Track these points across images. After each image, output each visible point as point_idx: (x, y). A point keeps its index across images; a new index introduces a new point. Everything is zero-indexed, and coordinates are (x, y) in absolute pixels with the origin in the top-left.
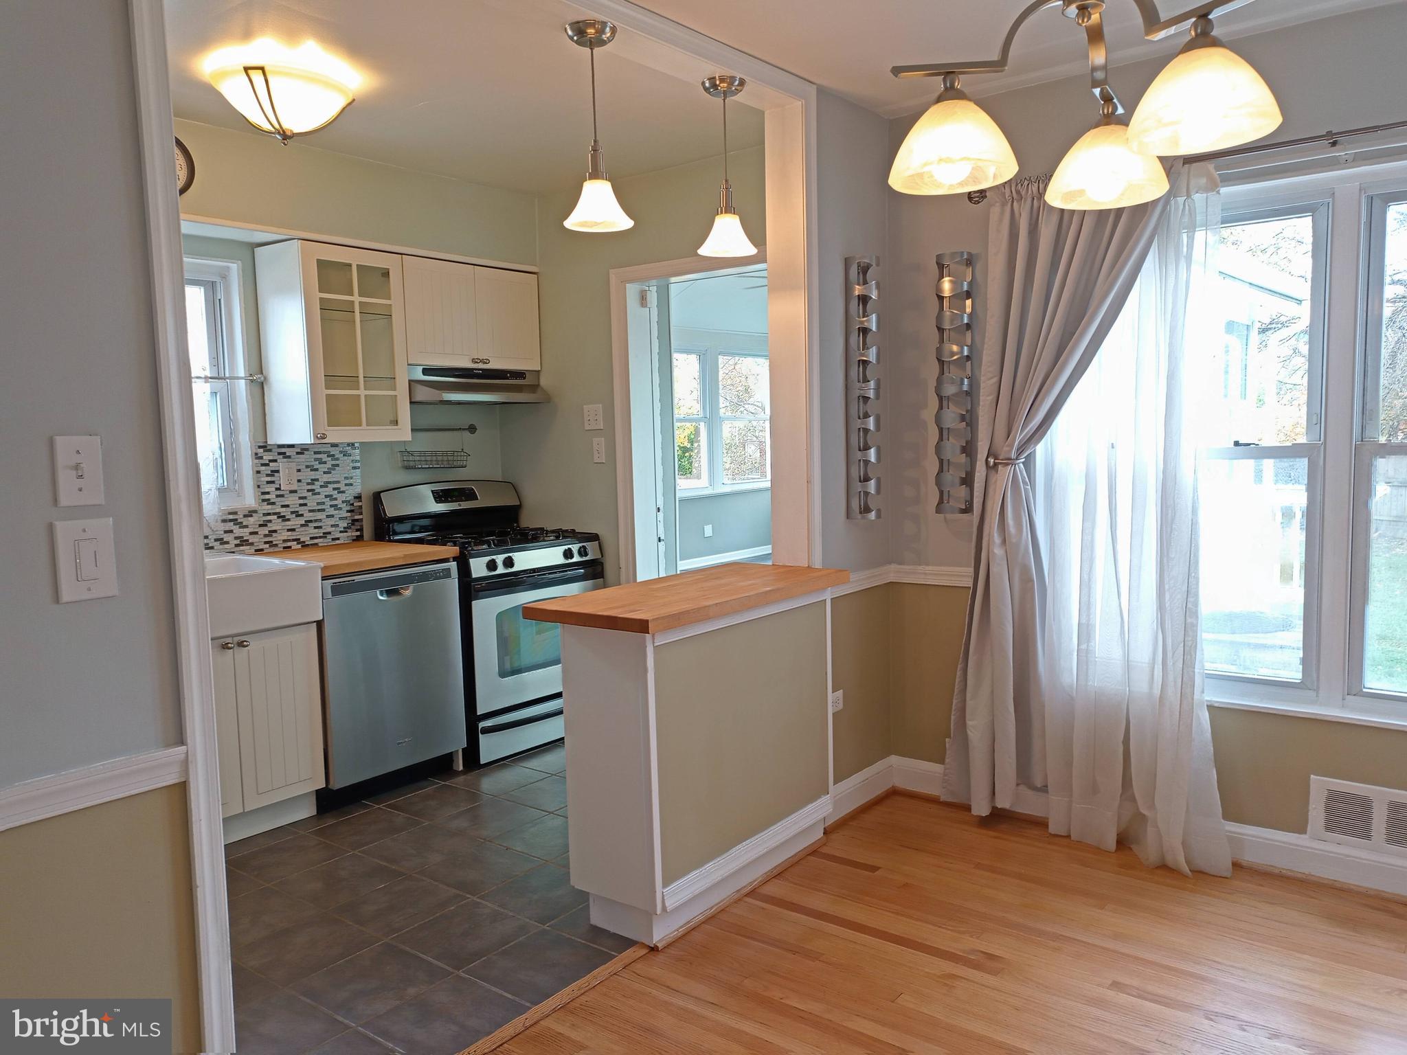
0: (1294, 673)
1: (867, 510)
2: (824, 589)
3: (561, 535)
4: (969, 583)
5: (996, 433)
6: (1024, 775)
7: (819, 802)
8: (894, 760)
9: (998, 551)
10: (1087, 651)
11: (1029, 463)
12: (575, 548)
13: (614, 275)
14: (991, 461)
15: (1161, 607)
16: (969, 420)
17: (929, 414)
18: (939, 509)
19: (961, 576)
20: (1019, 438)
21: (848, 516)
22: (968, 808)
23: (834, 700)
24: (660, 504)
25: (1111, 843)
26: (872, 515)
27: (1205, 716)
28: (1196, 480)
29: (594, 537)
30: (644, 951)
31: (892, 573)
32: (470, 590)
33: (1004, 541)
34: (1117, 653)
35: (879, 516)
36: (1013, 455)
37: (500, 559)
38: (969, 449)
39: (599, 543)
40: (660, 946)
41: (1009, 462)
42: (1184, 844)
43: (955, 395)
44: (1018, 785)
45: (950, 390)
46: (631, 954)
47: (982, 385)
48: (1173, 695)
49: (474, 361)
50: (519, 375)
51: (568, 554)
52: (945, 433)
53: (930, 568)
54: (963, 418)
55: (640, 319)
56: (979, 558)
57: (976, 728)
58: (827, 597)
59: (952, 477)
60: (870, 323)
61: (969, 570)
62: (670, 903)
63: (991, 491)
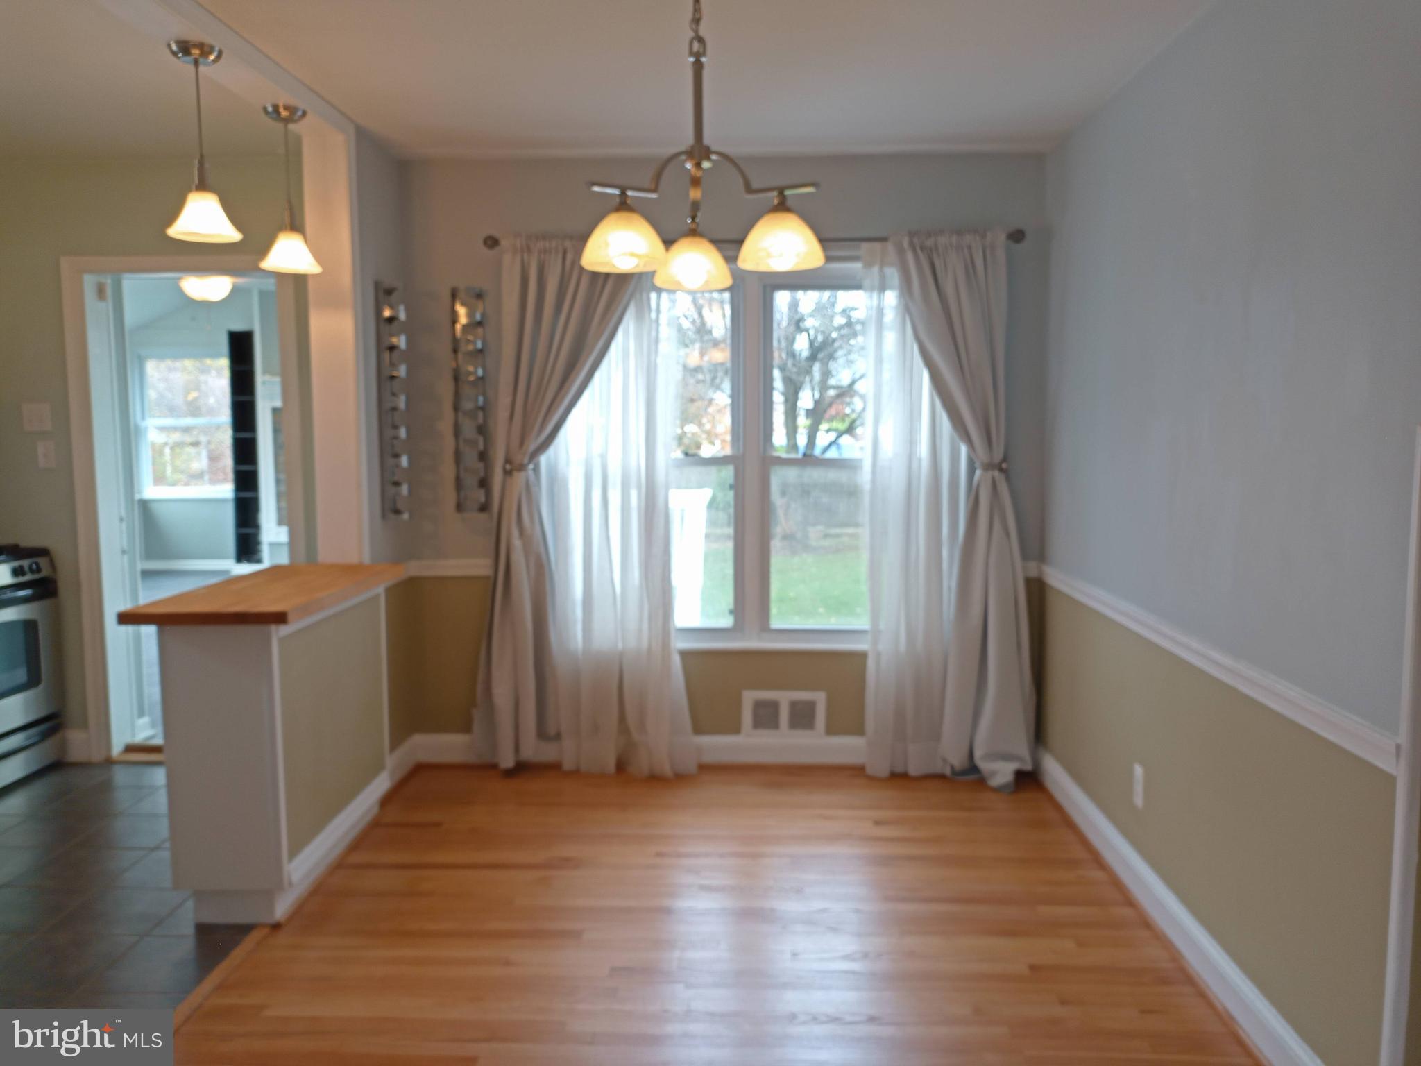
0: (729, 621)
1: (398, 512)
2: (379, 583)
4: (490, 572)
5: (512, 441)
6: (542, 730)
7: (379, 778)
8: (418, 739)
9: (517, 543)
11: (536, 470)
12: (24, 564)
13: (64, 263)
14: (507, 467)
16: (485, 431)
17: (445, 425)
18: (459, 507)
19: (479, 566)
20: (532, 446)
21: (384, 515)
22: (494, 766)
24: (123, 514)
25: (611, 766)
26: (406, 516)
27: (676, 660)
29: (41, 550)
30: (266, 931)
31: (415, 568)
33: (521, 533)
34: (612, 623)
35: (410, 516)
36: (526, 461)
38: (483, 456)
39: (50, 558)
40: (283, 921)
41: (522, 467)
42: (669, 754)
43: (473, 409)
44: (538, 739)
45: (467, 405)
46: (254, 936)
47: (498, 402)
48: (656, 648)
51: (18, 572)
52: (461, 441)
53: (449, 561)
54: (479, 430)
55: (96, 314)
56: (498, 549)
57: (502, 695)
58: (380, 590)
59: (471, 481)
60: (401, 341)
61: (490, 562)
62: (295, 878)
63: (507, 492)
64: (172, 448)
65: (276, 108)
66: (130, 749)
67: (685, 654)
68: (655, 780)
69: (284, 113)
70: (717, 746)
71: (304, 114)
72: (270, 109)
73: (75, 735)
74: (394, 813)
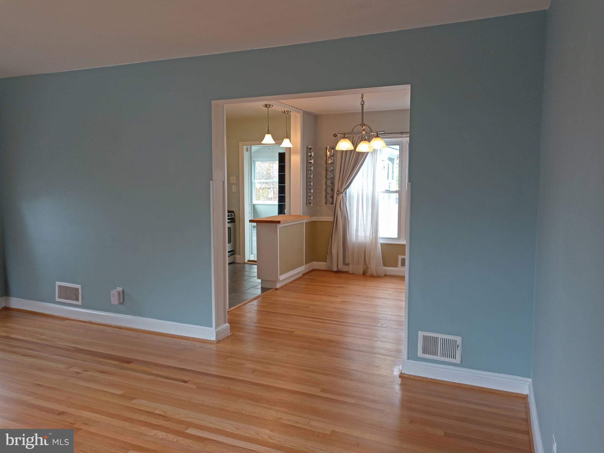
0: (396, 236)
1: (310, 203)
2: (304, 220)
4: (332, 220)
5: (339, 186)
6: (344, 262)
7: (302, 267)
8: (314, 262)
9: (339, 212)
10: (357, 235)
11: (346, 194)
13: (240, 144)
14: (338, 193)
15: (372, 223)
16: (333, 183)
17: (323, 182)
18: (326, 203)
19: (330, 219)
20: (343, 188)
21: (307, 204)
22: (332, 270)
24: (250, 204)
25: (362, 273)
28: (378, 197)
29: (233, 212)
30: (274, 290)
31: (315, 219)
33: (340, 210)
34: (363, 234)
35: (313, 204)
36: (342, 192)
38: (332, 190)
39: (234, 214)
40: (278, 288)
41: (342, 193)
42: (376, 270)
43: (330, 178)
44: (343, 265)
45: (329, 177)
47: (336, 176)
48: (374, 242)
52: (327, 186)
53: (323, 217)
54: (331, 183)
55: (246, 155)
56: (335, 214)
57: (334, 252)
59: (329, 196)
60: (312, 161)
61: (333, 217)
62: (281, 279)
63: (338, 200)
64: (262, 190)
65: (284, 111)
66: (249, 261)
67: (381, 244)
68: (372, 276)
69: (286, 112)
70: (390, 270)
71: (290, 112)
72: (283, 111)
73: (237, 256)
74: (306, 277)
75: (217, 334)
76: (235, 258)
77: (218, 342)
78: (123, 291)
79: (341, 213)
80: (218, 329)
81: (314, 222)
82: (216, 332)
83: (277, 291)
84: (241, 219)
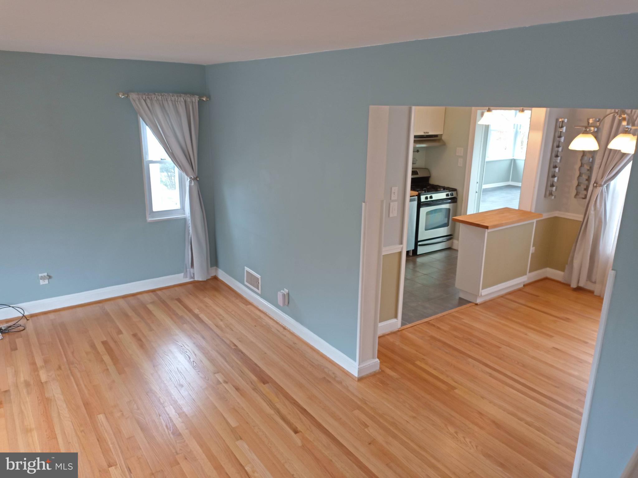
1: (551, 195)
2: (533, 219)
3: (445, 189)
4: (582, 220)
5: (598, 176)
6: (589, 277)
7: (523, 277)
8: (548, 269)
9: (592, 212)
11: (608, 187)
12: (449, 193)
14: (595, 185)
16: (591, 170)
17: (577, 167)
18: (577, 194)
19: (580, 217)
20: (605, 178)
21: (545, 196)
22: (569, 285)
23: (532, 250)
24: (478, 181)
26: (553, 197)
29: (455, 190)
30: (474, 304)
31: (557, 214)
32: (420, 205)
33: (595, 210)
35: (555, 197)
36: (603, 184)
37: (429, 196)
38: (589, 180)
39: (456, 192)
40: (478, 304)
41: (601, 185)
43: (587, 163)
44: (587, 281)
46: (470, 304)
49: (424, 133)
50: (436, 136)
51: (447, 195)
52: (581, 174)
54: (588, 170)
56: (586, 213)
58: (535, 221)
59: (582, 187)
60: (561, 139)
61: (582, 216)
62: (483, 294)
63: (593, 194)
73: (455, 242)
74: (528, 289)
75: (360, 371)
76: (452, 243)
77: (360, 379)
78: (288, 294)
79: (595, 213)
80: (361, 366)
81: (556, 218)
82: (358, 368)
83: (477, 308)
84: (464, 199)
